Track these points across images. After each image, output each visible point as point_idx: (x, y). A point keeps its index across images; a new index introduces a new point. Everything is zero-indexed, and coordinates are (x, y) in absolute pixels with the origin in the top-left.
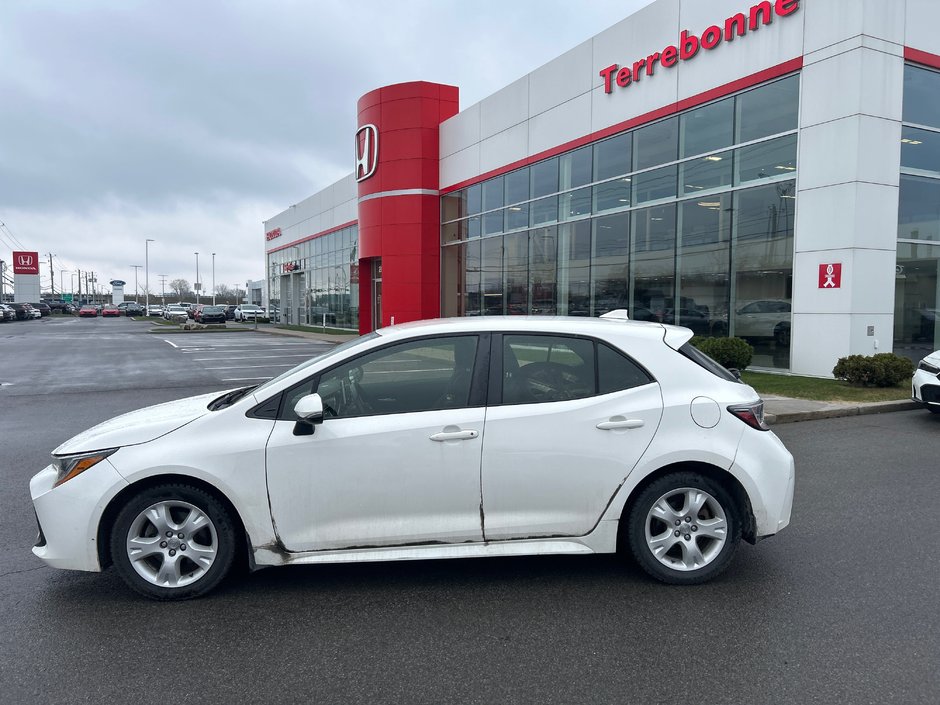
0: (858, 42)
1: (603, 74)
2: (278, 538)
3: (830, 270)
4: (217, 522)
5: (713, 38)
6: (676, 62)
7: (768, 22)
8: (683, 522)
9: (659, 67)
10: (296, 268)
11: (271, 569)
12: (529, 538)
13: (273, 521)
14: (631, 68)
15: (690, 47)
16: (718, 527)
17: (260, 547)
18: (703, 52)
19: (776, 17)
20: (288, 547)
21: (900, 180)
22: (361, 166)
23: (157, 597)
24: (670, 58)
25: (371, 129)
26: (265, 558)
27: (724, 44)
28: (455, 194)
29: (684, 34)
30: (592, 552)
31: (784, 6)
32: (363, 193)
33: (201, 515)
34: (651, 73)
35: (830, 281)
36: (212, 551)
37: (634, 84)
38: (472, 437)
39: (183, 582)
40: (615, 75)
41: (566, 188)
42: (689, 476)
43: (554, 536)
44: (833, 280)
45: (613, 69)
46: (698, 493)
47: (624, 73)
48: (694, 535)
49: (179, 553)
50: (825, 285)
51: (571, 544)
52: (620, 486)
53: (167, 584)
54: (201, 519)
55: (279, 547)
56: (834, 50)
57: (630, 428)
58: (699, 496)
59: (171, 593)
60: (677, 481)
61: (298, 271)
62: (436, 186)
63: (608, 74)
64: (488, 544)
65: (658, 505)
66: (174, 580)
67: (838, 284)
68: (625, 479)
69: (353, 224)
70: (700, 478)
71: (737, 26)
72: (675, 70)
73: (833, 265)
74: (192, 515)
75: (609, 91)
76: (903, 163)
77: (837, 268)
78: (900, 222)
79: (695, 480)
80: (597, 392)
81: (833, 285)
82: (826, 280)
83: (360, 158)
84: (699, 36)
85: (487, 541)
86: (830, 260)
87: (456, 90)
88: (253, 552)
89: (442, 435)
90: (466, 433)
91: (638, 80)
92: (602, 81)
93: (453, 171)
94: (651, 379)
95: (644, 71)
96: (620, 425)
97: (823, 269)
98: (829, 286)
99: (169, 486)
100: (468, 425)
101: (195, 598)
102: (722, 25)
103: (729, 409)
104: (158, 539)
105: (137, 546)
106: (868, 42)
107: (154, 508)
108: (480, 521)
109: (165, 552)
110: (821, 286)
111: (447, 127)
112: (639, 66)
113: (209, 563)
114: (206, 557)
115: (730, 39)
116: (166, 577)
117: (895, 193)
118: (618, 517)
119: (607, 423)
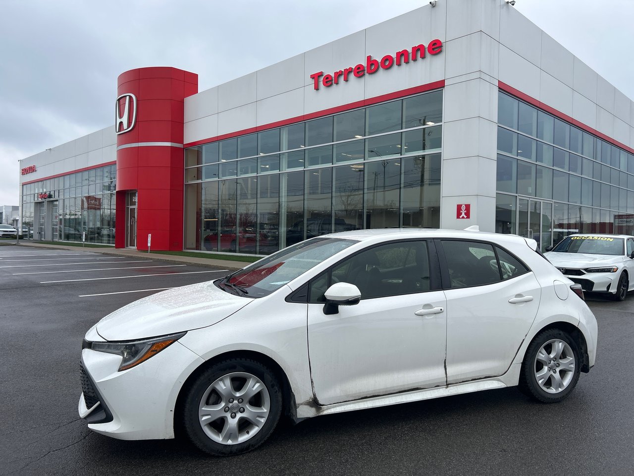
0: (477, 75)
1: (313, 77)
2: (314, 395)
3: (463, 208)
4: (270, 387)
5: (388, 63)
6: (363, 75)
7: (423, 57)
8: (552, 362)
9: (352, 76)
10: (50, 196)
11: (308, 420)
12: (472, 380)
13: (312, 382)
14: (333, 75)
15: (372, 67)
16: (570, 363)
17: (301, 404)
18: (381, 70)
19: (428, 54)
20: (321, 402)
21: (497, 158)
22: (121, 123)
23: (223, 453)
24: (359, 72)
25: (131, 97)
26: (304, 412)
27: (395, 67)
28: (195, 148)
29: (369, 58)
30: (506, 386)
31: (433, 49)
32: (120, 143)
33: (258, 382)
34: (346, 80)
35: (463, 215)
36: (265, 410)
37: (334, 85)
38: (441, 312)
39: (243, 438)
40: (322, 79)
41: (285, 150)
42: (556, 331)
43: (485, 378)
44: (465, 214)
45: (320, 74)
46: (560, 342)
47: (327, 78)
48: (558, 370)
49: (239, 415)
50: (461, 217)
51: (495, 382)
52: (524, 340)
53: (230, 442)
54: (258, 385)
55: (315, 403)
56: (464, 78)
57: (526, 302)
58: (560, 344)
59: (234, 449)
60: (550, 335)
61: (51, 199)
62: (181, 141)
63: (316, 77)
64: (447, 388)
65: (540, 352)
66: (236, 438)
67: (468, 217)
68: (526, 336)
69: (114, 163)
70: (561, 332)
71: (403, 57)
72: (362, 79)
73: (465, 205)
74: (251, 383)
75: (317, 88)
76: (498, 148)
77: (468, 207)
78: (497, 180)
79: (560, 334)
80: (502, 279)
81: (465, 217)
82: (461, 214)
83: (121, 117)
84: (379, 60)
85: (448, 385)
86: (463, 202)
87: (196, 76)
88: (296, 408)
89: (422, 311)
90: (437, 309)
91: (337, 83)
92: (313, 81)
93: (195, 132)
94: (528, 270)
95: (342, 78)
96: (520, 301)
97: (459, 207)
98: (463, 217)
99: (233, 360)
100: (439, 303)
102: (394, 56)
103: (571, 288)
104: (223, 404)
105: (207, 413)
106: (483, 76)
107: (221, 380)
108: (444, 371)
109: (228, 415)
110: (458, 217)
111: (190, 102)
112: (338, 75)
113: (263, 420)
114: (261, 415)
115: (399, 64)
116: (229, 436)
117: (495, 164)
118: (522, 361)
119: (514, 299)
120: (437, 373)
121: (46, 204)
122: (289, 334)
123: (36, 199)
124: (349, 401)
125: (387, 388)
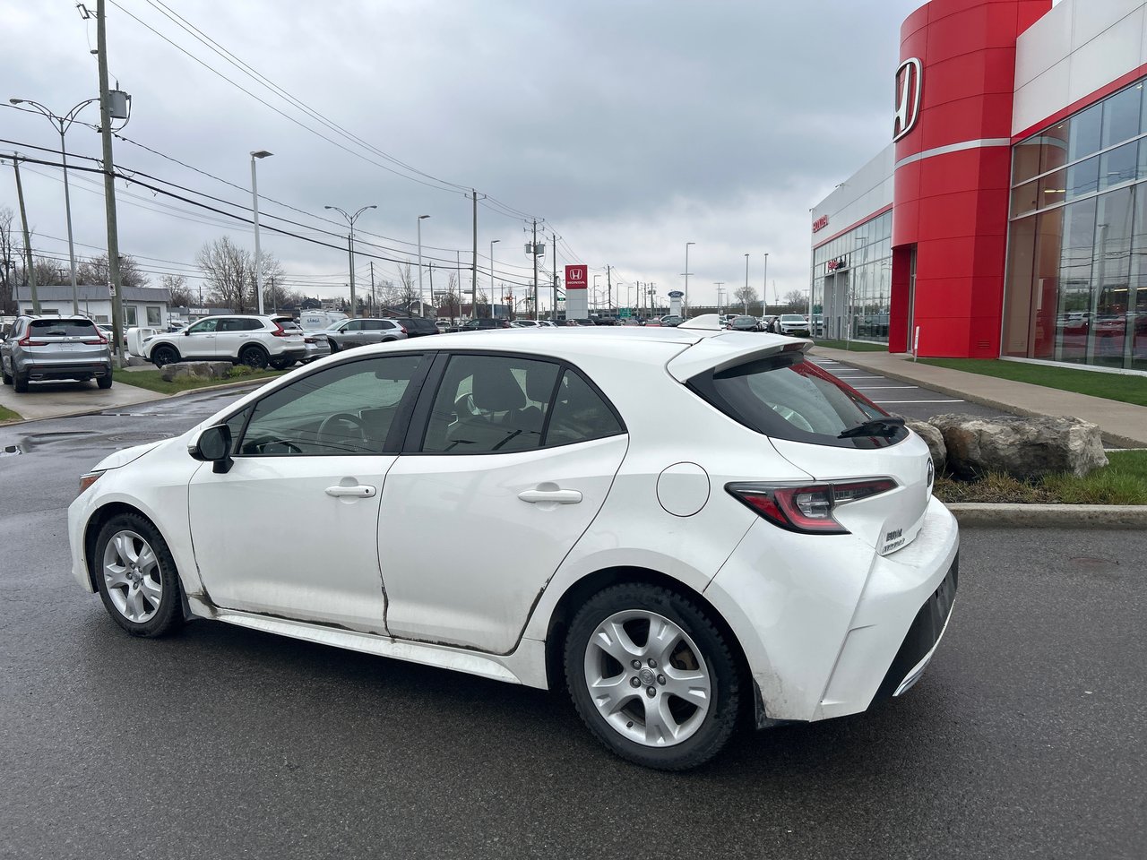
2: (204, 588)
4: (160, 560)
8: (644, 666)
10: (841, 265)
11: (203, 620)
12: (439, 643)
13: (198, 569)
16: (697, 686)
17: (191, 595)
20: (213, 600)
22: (898, 119)
25: (912, 65)
26: (197, 608)
30: (517, 681)
33: (150, 550)
36: (160, 589)
38: (366, 495)
39: (143, 618)
42: (647, 592)
43: (468, 647)
46: (666, 623)
48: (660, 691)
49: (139, 587)
51: (491, 663)
52: (542, 591)
53: (132, 618)
54: (149, 554)
55: (206, 598)
58: (665, 630)
59: (133, 627)
61: (843, 269)
62: (1007, 132)
64: (393, 642)
65: (602, 631)
66: (137, 615)
68: (548, 581)
70: (663, 598)
74: (144, 549)
79: (659, 602)
80: (542, 445)
83: (898, 106)
85: (391, 637)
88: (187, 599)
89: (336, 488)
90: (361, 488)
94: (621, 428)
96: (549, 498)
101: (149, 638)
103: (729, 488)
104: (125, 569)
105: (111, 573)
107: (119, 537)
108: (383, 609)
109: (130, 583)
111: (1028, 40)
113: (158, 603)
114: (157, 596)
116: (131, 610)
118: (544, 637)
119: (533, 493)
120: (369, 609)
121: (836, 277)
122: (166, 492)
123: (827, 272)
124: (247, 612)
125: (290, 609)
